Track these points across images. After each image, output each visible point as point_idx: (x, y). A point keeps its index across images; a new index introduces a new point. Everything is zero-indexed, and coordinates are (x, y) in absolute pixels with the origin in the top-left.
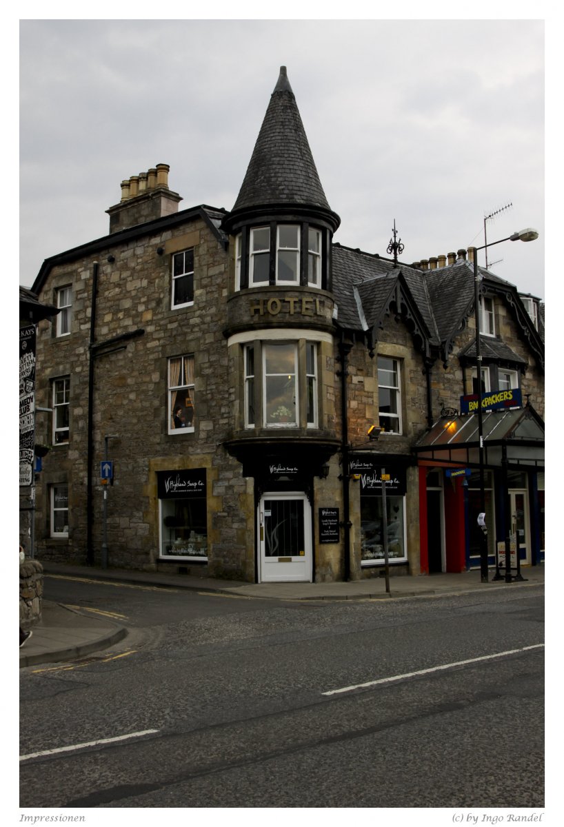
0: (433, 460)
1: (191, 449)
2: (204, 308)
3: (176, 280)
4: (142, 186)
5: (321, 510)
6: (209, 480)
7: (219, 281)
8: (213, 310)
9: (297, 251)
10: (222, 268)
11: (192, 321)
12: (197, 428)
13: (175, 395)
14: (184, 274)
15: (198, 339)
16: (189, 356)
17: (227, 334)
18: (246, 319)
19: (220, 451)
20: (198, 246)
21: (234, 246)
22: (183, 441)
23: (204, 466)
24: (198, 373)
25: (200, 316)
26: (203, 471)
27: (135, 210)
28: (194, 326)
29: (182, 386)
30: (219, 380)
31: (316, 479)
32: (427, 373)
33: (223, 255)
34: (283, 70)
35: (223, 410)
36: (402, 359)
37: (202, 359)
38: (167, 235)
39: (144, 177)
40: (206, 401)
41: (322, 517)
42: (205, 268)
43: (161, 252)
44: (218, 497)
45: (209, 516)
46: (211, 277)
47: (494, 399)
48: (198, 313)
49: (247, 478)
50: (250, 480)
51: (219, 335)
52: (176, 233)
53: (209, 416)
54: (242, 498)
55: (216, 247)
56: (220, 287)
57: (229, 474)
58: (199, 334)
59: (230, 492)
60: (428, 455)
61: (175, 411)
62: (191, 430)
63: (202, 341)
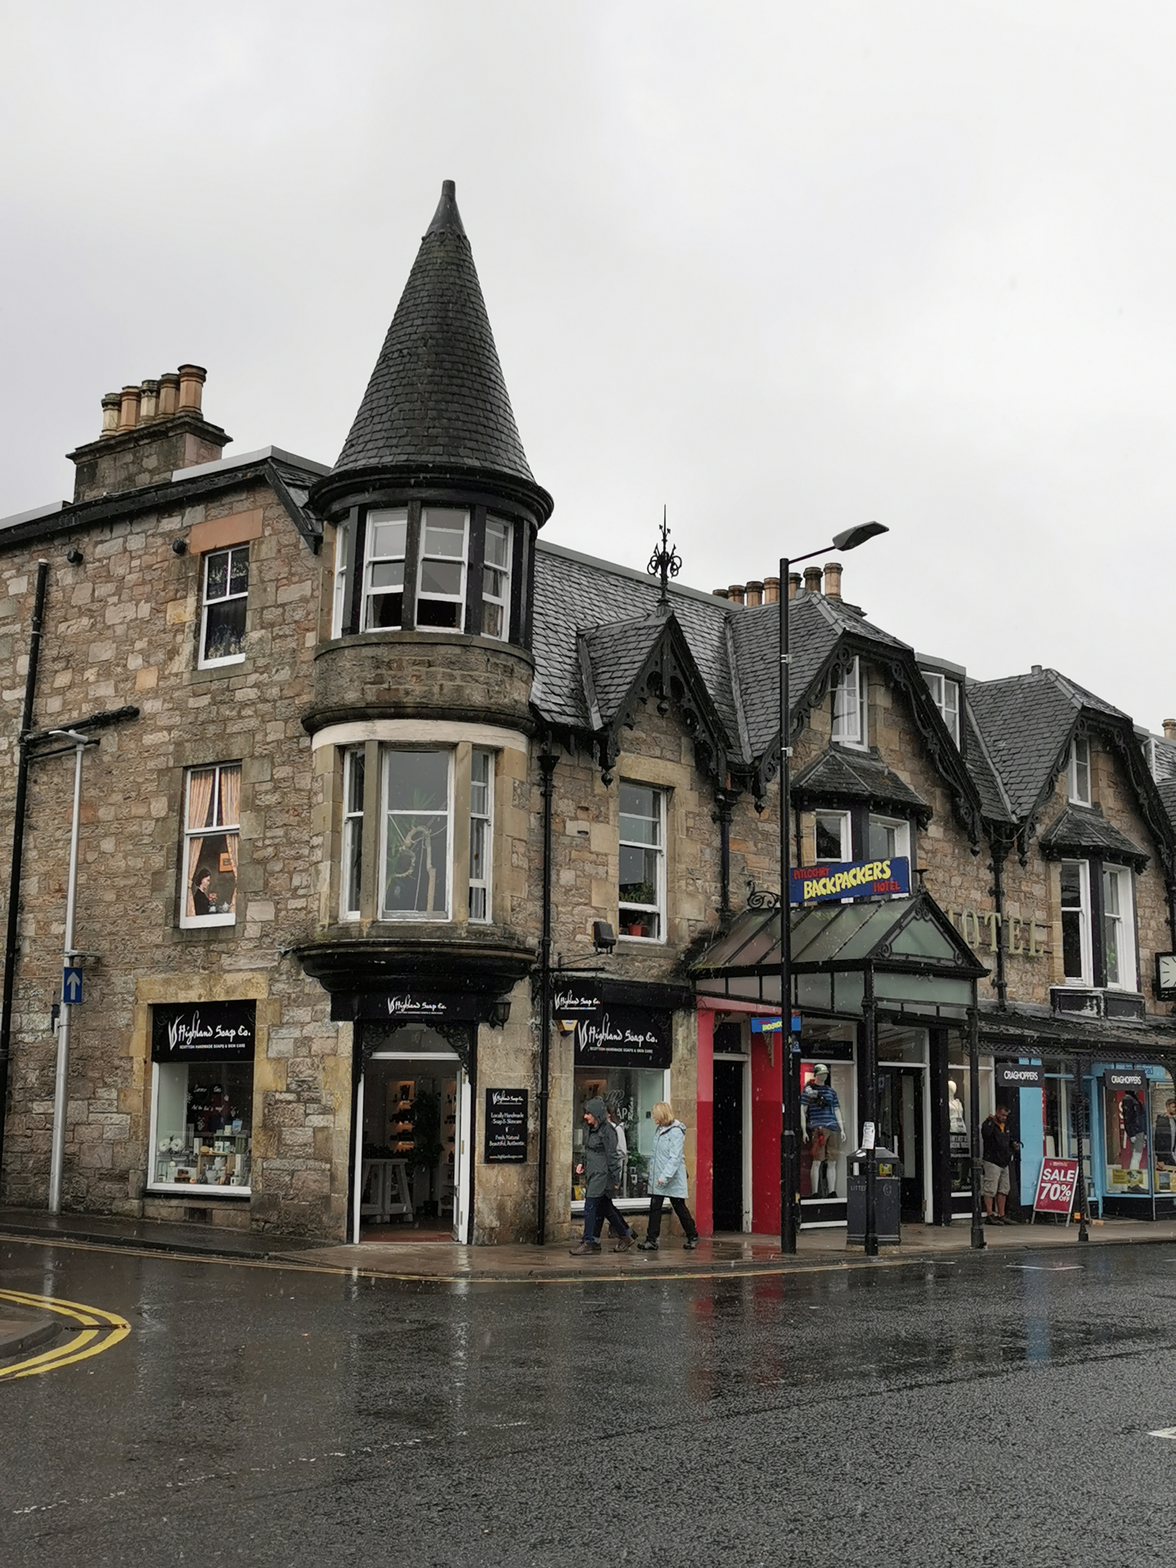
0: (727, 996)
1: (226, 960)
2: (266, 668)
3: (210, 607)
4: (147, 407)
5: (490, 1092)
6: (261, 1026)
7: (299, 615)
8: (285, 674)
9: (460, 563)
10: (306, 588)
11: (239, 695)
12: (241, 914)
13: (198, 844)
14: (228, 597)
15: (252, 733)
16: (231, 765)
17: (312, 725)
18: (351, 696)
19: (286, 965)
20: (260, 540)
21: (332, 544)
22: (209, 942)
23: (251, 996)
24: (249, 804)
25: (255, 685)
26: (251, 1004)
27: (129, 458)
28: (244, 705)
29: (215, 828)
30: (293, 820)
31: (483, 1029)
32: (722, 819)
33: (311, 561)
34: (449, 188)
35: (296, 881)
36: (669, 789)
37: (255, 771)
38: (194, 514)
39: (154, 388)
40: (262, 862)
41: (491, 1108)
42: (271, 587)
43: (181, 549)
44: (278, 1060)
45: (258, 1100)
46: (283, 605)
47: (855, 877)
48: (253, 678)
49: (341, 1023)
50: (346, 1028)
51: (296, 727)
52: (213, 512)
53: (266, 892)
54: (330, 1062)
55: (296, 546)
56: (302, 629)
57: (303, 1014)
58: (254, 723)
59: (304, 1051)
60: (717, 985)
61: (197, 880)
62: (227, 919)
63: (259, 737)
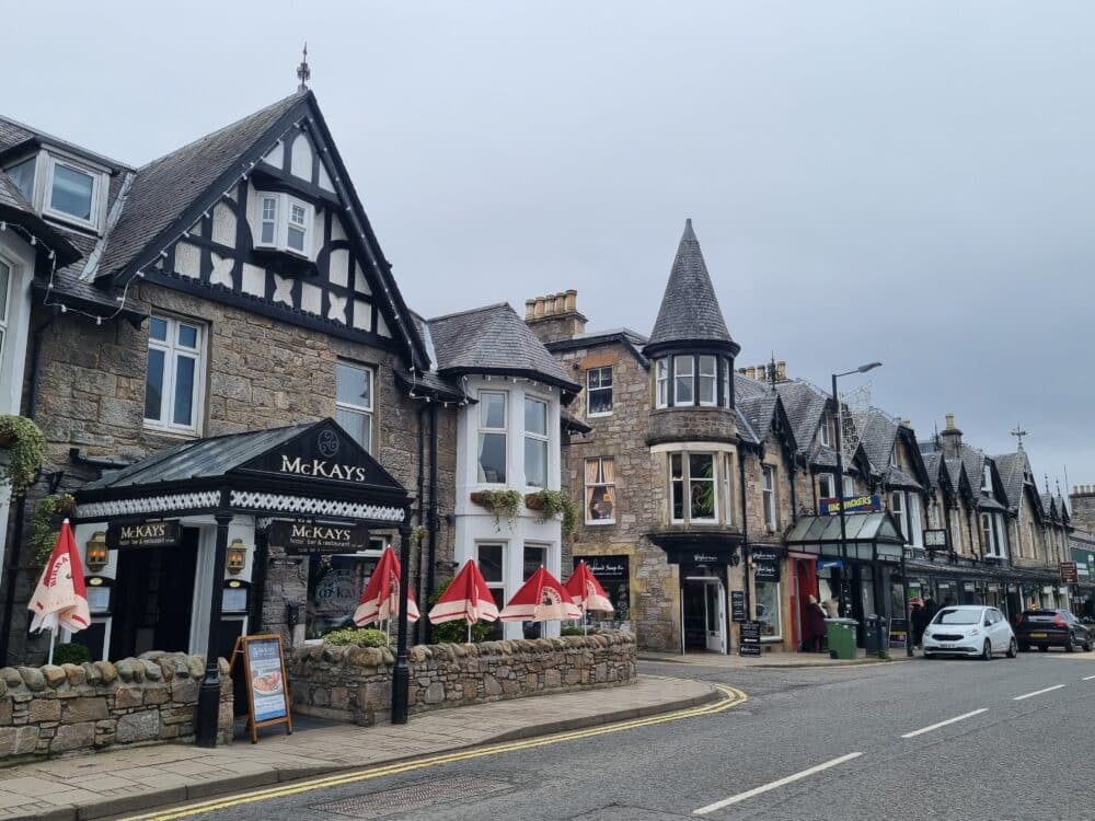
0: (804, 552)
1: (611, 538)
2: (624, 419)
3: (591, 392)
4: (548, 307)
5: (733, 593)
6: (632, 567)
7: (640, 397)
8: (634, 421)
10: (643, 386)
11: (611, 429)
12: (618, 519)
13: (591, 491)
14: (600, 388)
15: (619, 444)
16: (611, 458)
17: (651, 442)
18: (674, 432)
19: (642, 541)
20: (617, 364)
21: (654, 369)
22: (591, 531)
23: (626, 553)
24: (618, 473)
25: (620, 425)
26: (627, 557)
27: (545, 327)
28: (614, 433)
29: (600, 483)
30: (642, 480)
31: (729, 567)
32: (791, 477)
33: (644, 375)
34: (689, 222)
35: (646, 506)
36: (775, 467)
37: (621, 460)
38: (582, 353)
39: (553, 299)
40: (628, 498)
41: (733, 599)
42: (625, 385)
43: (576, 368)
44: (642, 580)
46: (631, 393)
47: (854, 503)
48: (618, 422)
49: (673, 565)
50: (676, 568)
51: (642, 443)
52: (591, 353)
53: (631, 510)
54: (668, 581)
55: (636, 368)
56: (641, 403)
57: (654, 561)
58: (619, 441)
59: (654, 576)
61: (592, 504)
62: (611, 521)
63: (622, 447)
